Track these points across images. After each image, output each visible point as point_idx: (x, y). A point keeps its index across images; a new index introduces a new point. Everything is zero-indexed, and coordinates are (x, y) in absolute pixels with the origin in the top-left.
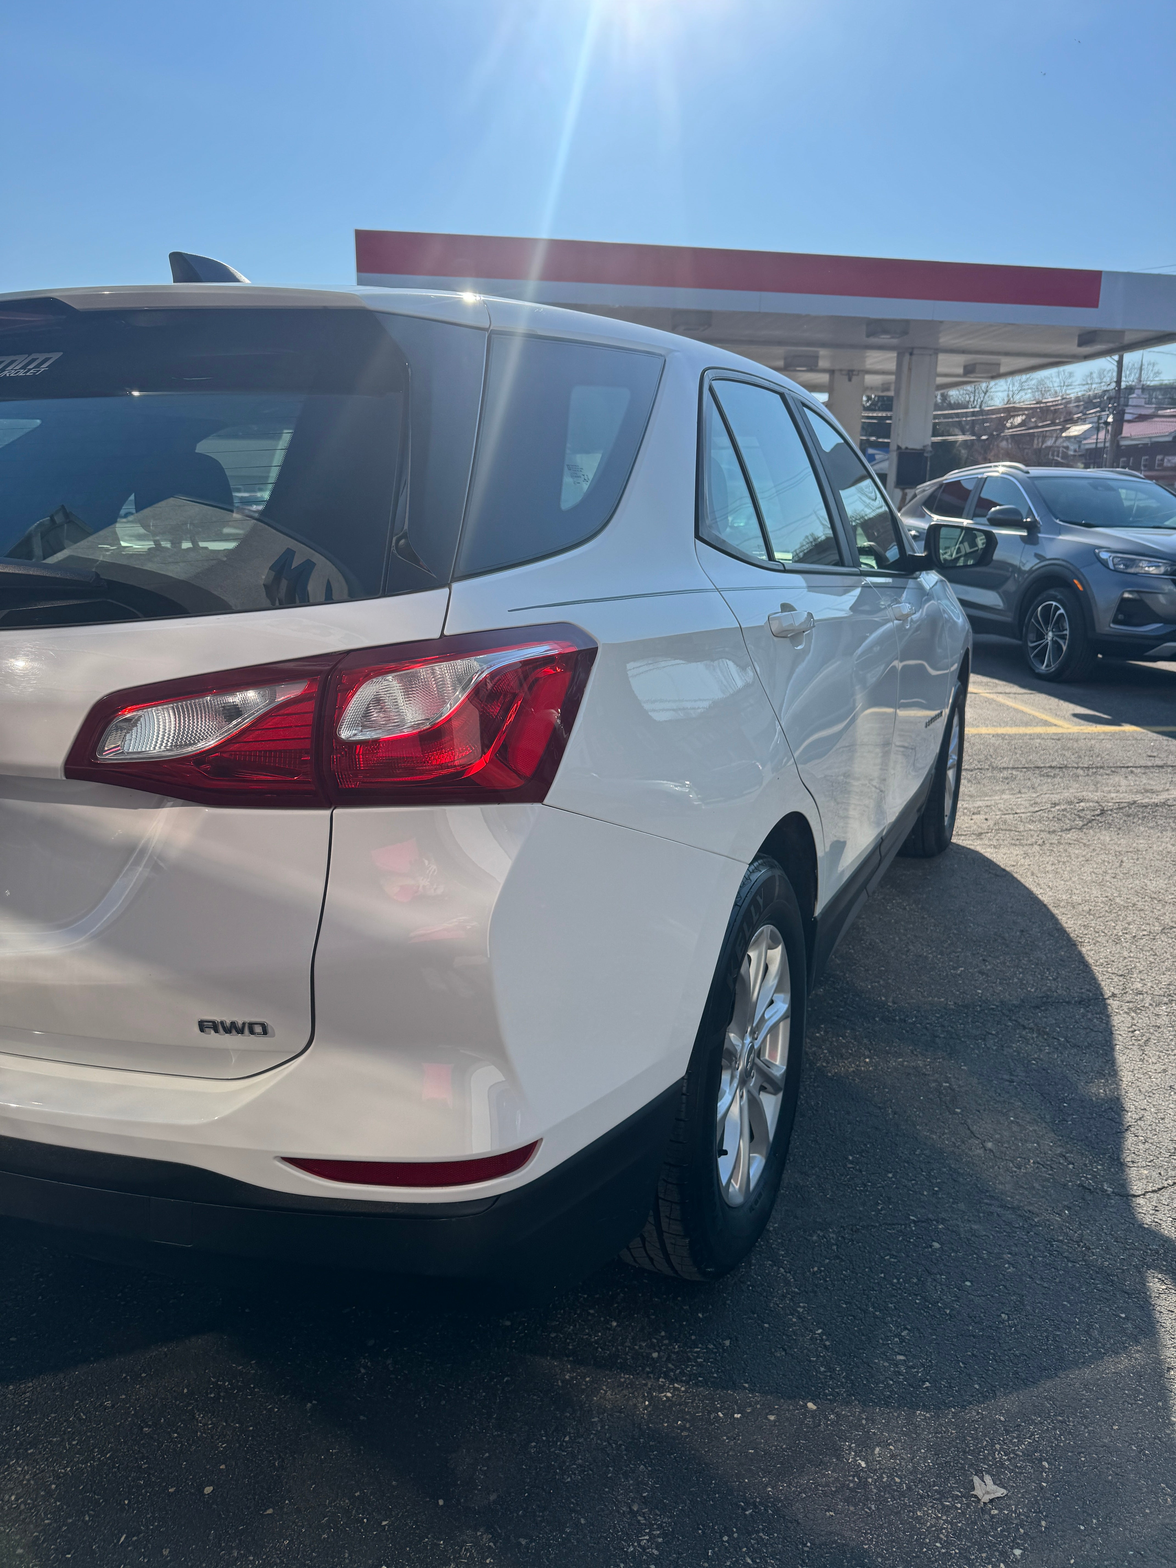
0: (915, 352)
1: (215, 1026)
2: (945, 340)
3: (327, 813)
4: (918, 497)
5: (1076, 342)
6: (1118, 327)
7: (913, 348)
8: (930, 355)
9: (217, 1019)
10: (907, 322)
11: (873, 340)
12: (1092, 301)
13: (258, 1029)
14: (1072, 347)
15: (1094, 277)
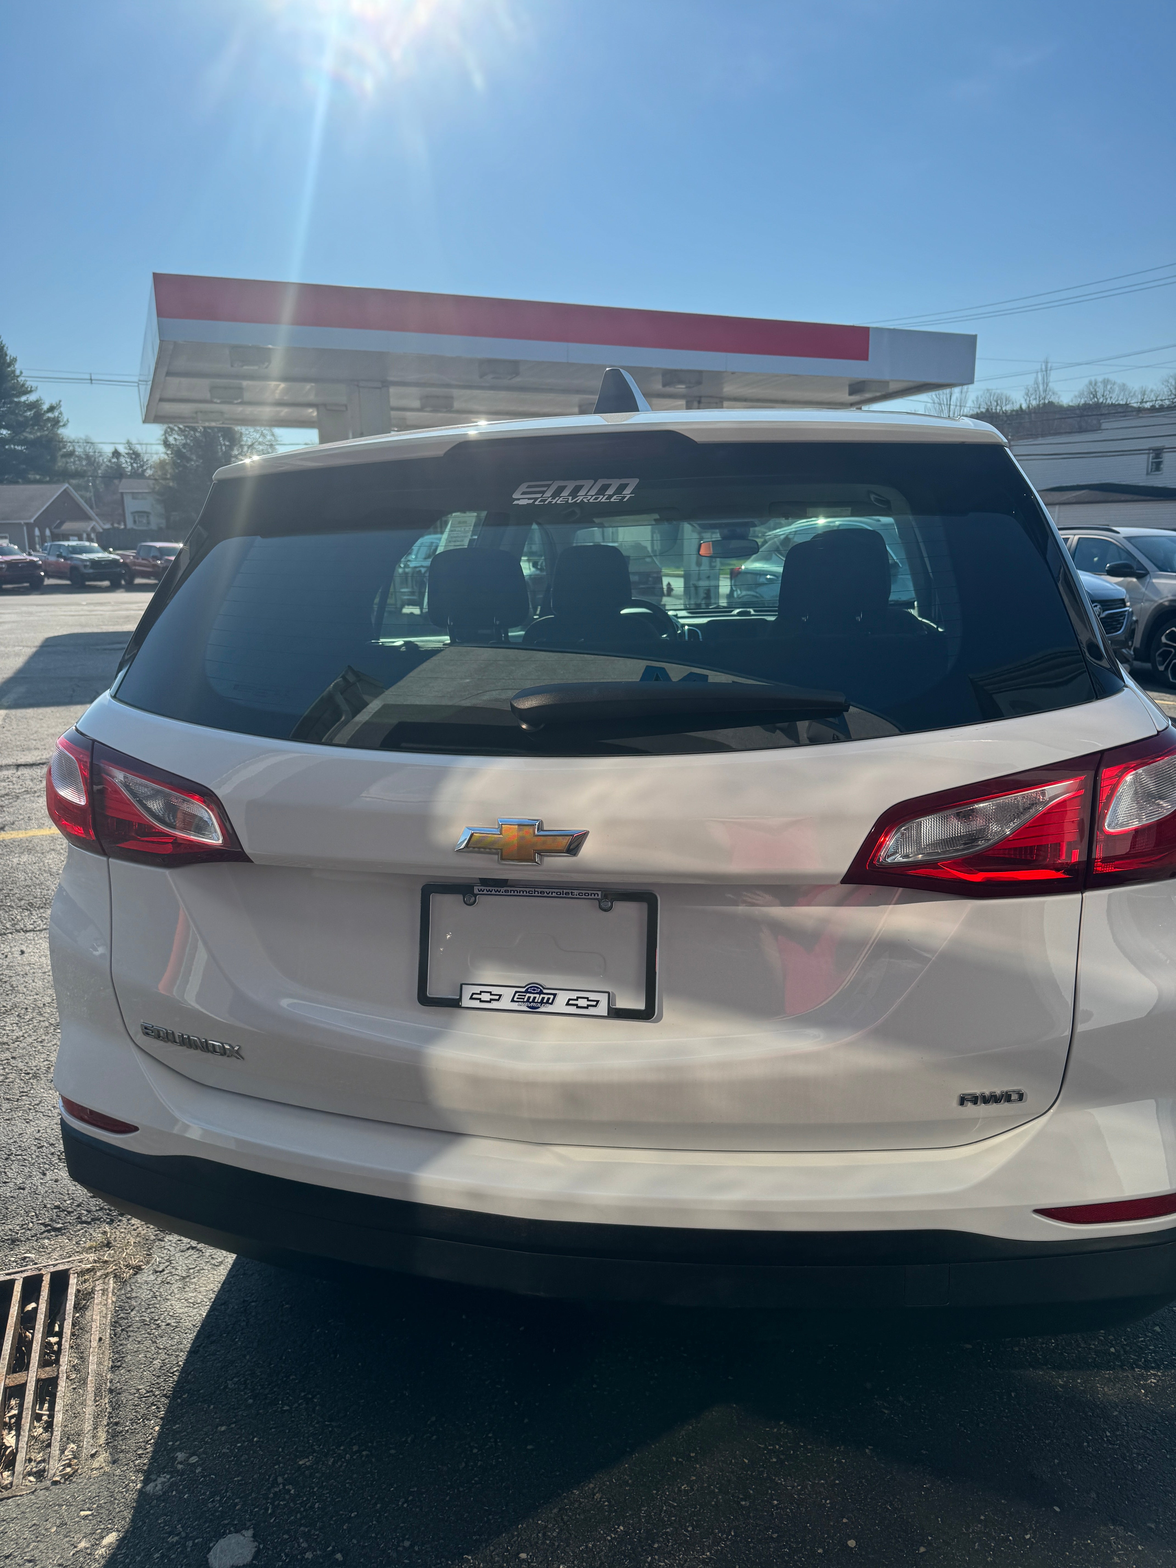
0: (703, 400)
1: (975, 1100)
2: (728, 389)
3: (1079, 896)
4: (769, 543)
5: (847, 391)
6: (887, 377)
7: (700, 397)
8: (716, 403)
9: (977, 1091)
10: (700, 372)
11: (669, 390)
12: (862, 355)
13: (1014, 1097)
14: (846, 397)
15: (864, 332)
